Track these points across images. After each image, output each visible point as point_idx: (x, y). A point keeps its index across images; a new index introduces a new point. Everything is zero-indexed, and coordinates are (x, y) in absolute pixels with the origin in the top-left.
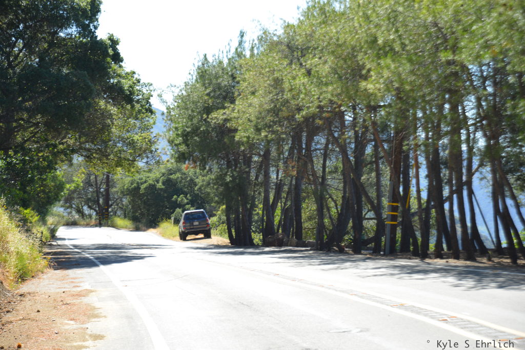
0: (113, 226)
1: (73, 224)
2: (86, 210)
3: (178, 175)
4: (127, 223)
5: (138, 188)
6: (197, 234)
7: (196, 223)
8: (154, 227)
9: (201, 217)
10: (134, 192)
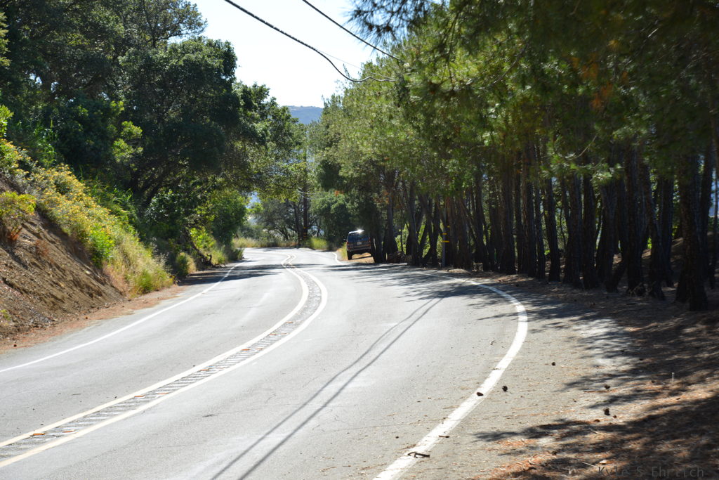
1: (273, 245)
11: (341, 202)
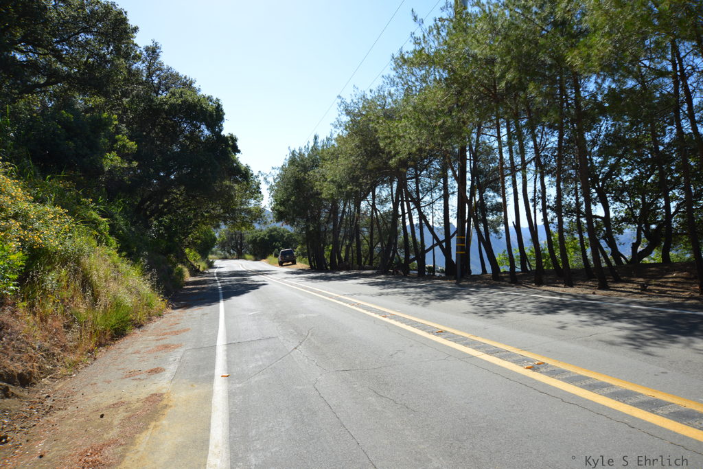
0: (245, 259)
1: (225, 258)
2: (232, 251)
3: (275, 232)
4: (251, 257)
5: (256, 240)
6: (288, 262)
7: (288, 256)
8: (265, 259)
9: (291, 253)
10: (254, 241)
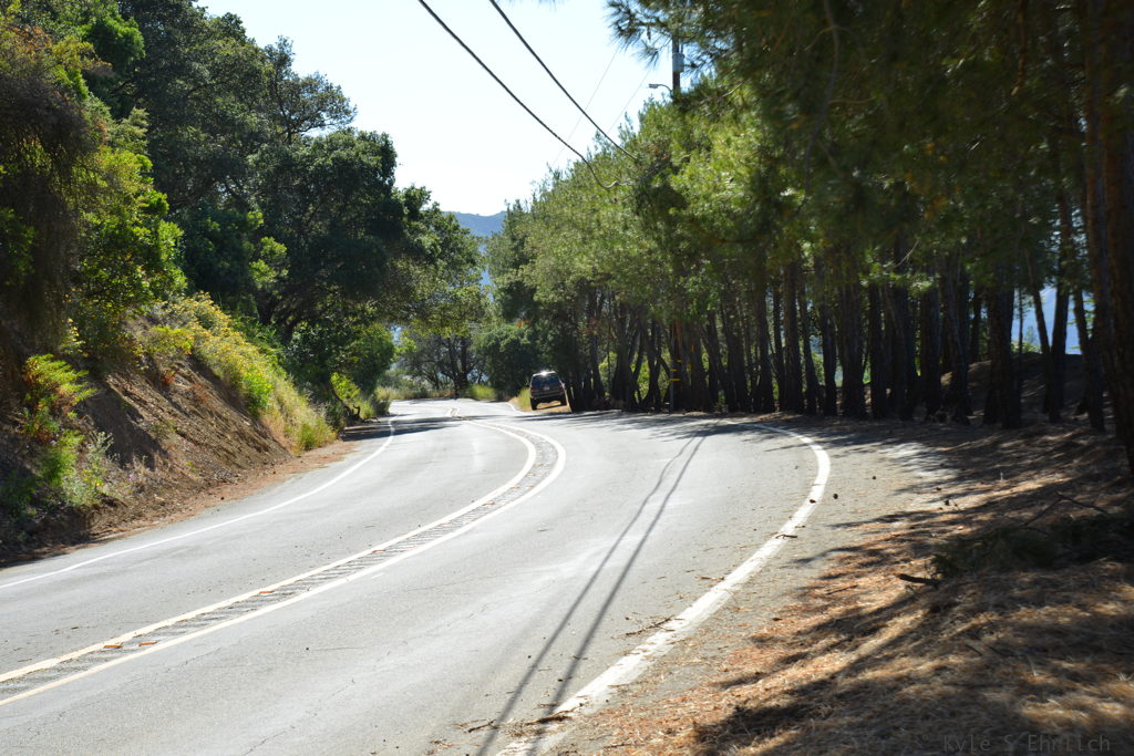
2: (441, 377)
11: (513, 337)
